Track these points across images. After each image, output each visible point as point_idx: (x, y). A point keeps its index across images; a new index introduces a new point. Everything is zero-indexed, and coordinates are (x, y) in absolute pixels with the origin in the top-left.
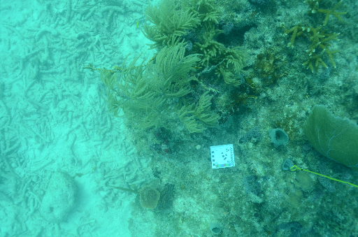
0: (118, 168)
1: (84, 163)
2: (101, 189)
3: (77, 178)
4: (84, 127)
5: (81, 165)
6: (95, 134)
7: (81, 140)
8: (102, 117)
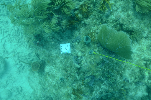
0: (25, 55)
1: (9, 53)
2: (17, 64)
3: (6, 59)
4: (10, 36)
5: (8, 53)
6: (14, 40)
7: (8, 42)
8: (18, 33)
